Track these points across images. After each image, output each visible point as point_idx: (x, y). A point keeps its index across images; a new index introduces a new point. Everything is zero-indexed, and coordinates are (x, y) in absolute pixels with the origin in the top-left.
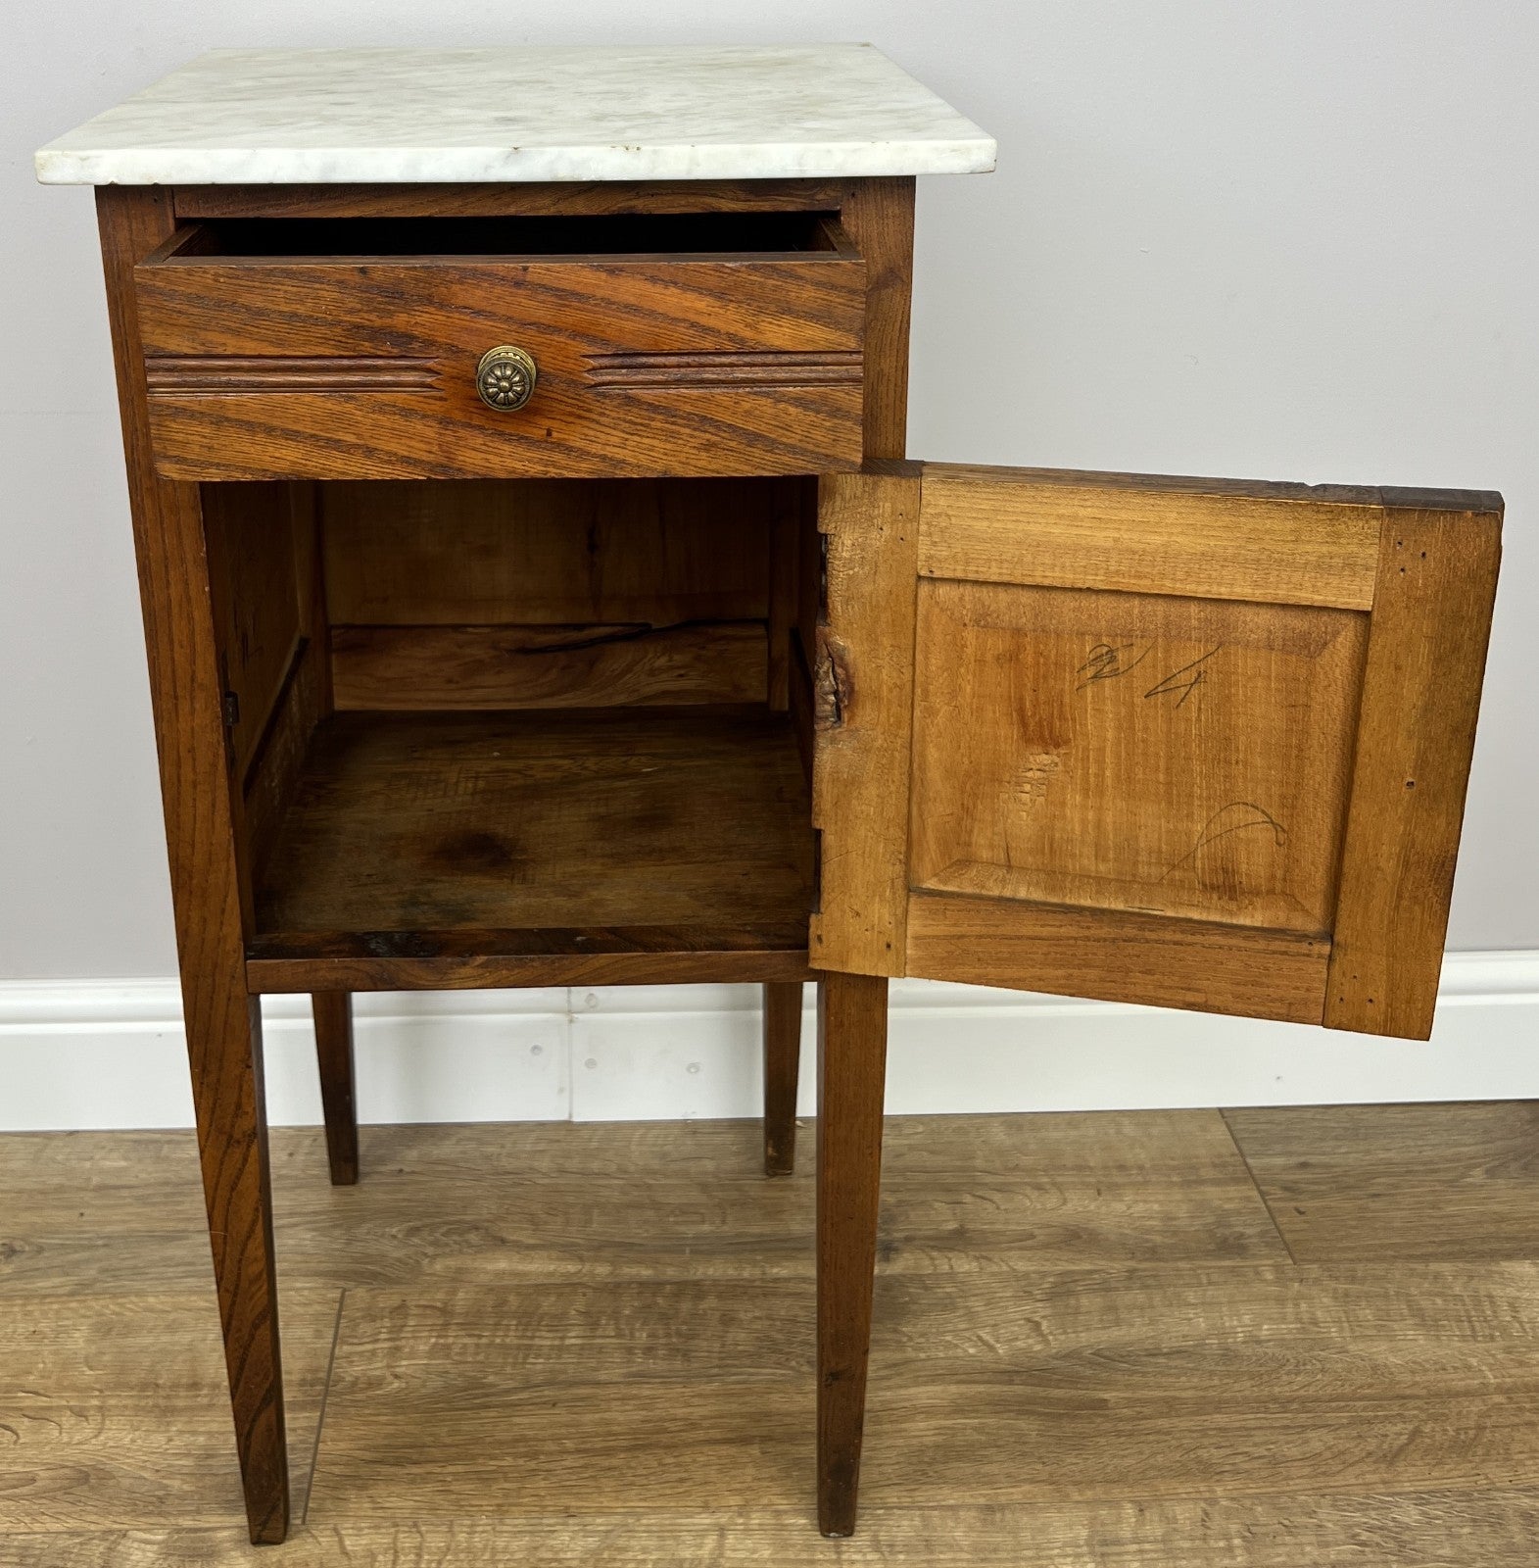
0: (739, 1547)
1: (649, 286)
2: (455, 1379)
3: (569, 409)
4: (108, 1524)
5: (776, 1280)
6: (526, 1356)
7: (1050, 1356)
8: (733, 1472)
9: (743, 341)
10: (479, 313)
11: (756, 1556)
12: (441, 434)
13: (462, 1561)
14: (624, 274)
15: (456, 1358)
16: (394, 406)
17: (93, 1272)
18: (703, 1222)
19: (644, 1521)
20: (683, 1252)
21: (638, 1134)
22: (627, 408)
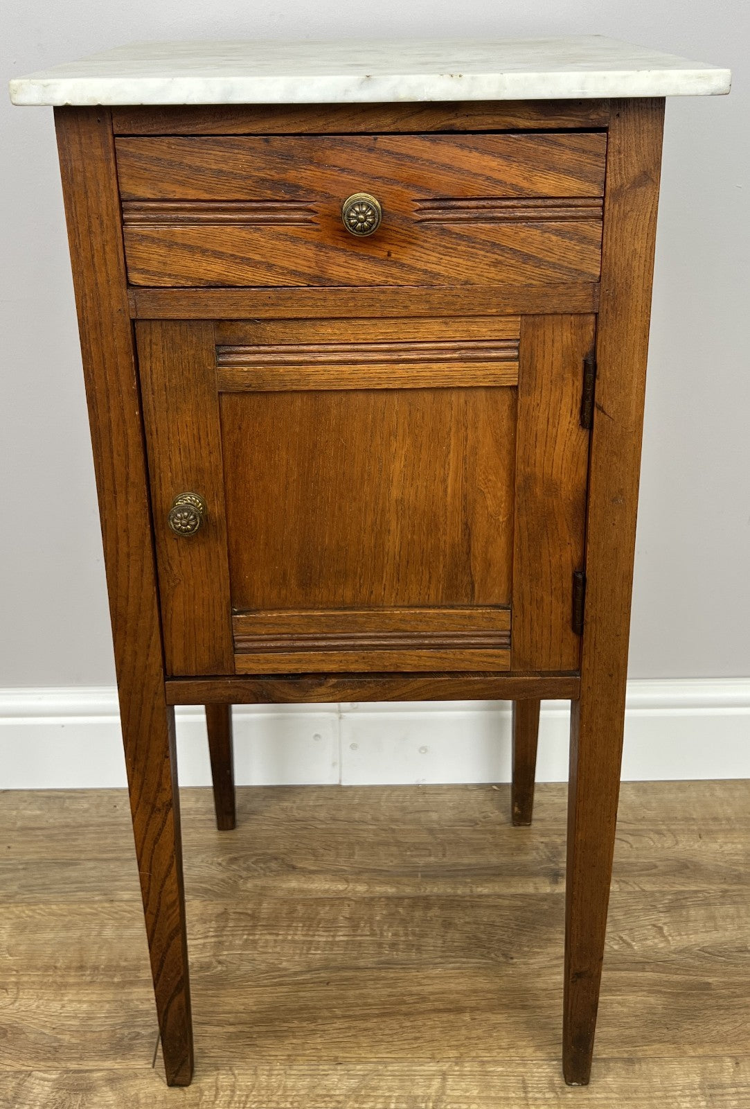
0: (456, 1087)
1: (458, 151)
2: (260, 965)
3: (403, 237)
4: (18, 1067)
5: (480, 896)
6: (309, 949)
7: (670, 952)
8: (453, 1033)
9: (522, 189)
10: (343, 170)
11: (468, 1094)
12: (317, 255)
13: (263, 1096)
14: (442, 142)
15: (260, 949)
16: (286, 235)
17: (15, 888)
18: (430, 855)
19: (390, 1068)
20: (417, 876)
21: (386, 793)
22: (443, 237)
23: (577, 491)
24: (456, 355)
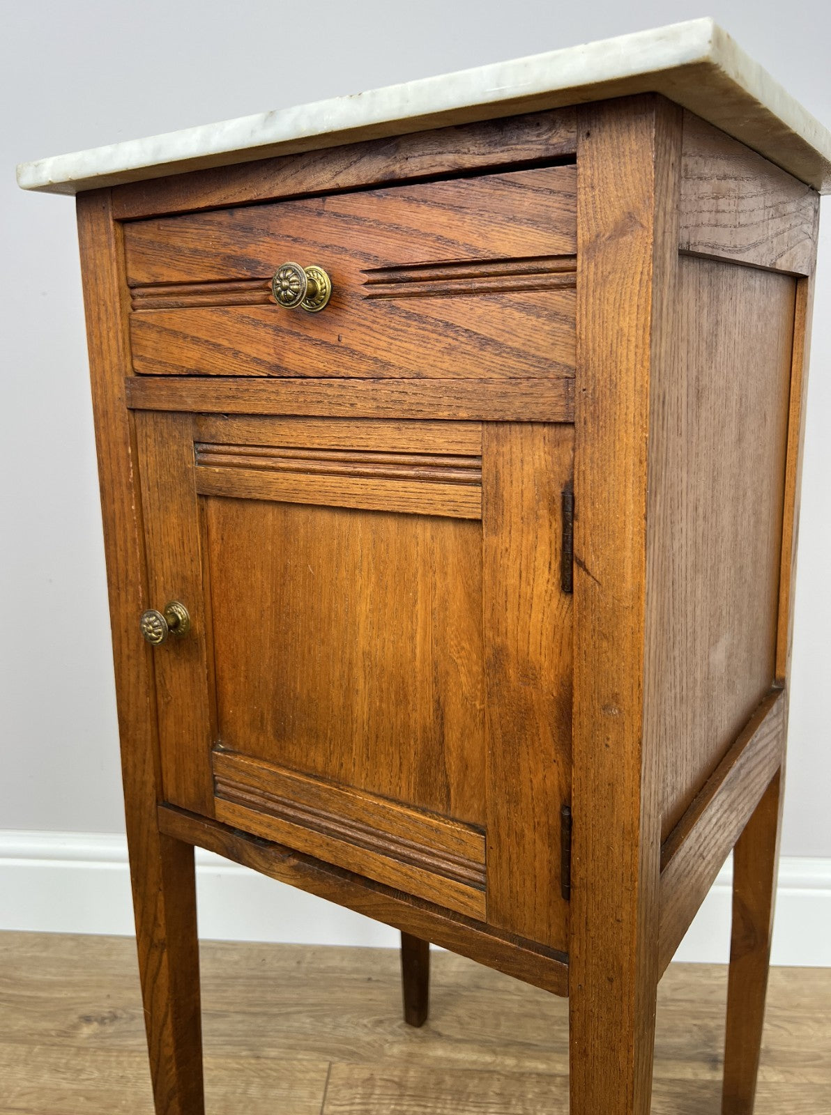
9: (476, 250)
12: (275, 339)
16: (249, 317)
22: (392, 316)
23: (562, 685)
24: (412, 473)
